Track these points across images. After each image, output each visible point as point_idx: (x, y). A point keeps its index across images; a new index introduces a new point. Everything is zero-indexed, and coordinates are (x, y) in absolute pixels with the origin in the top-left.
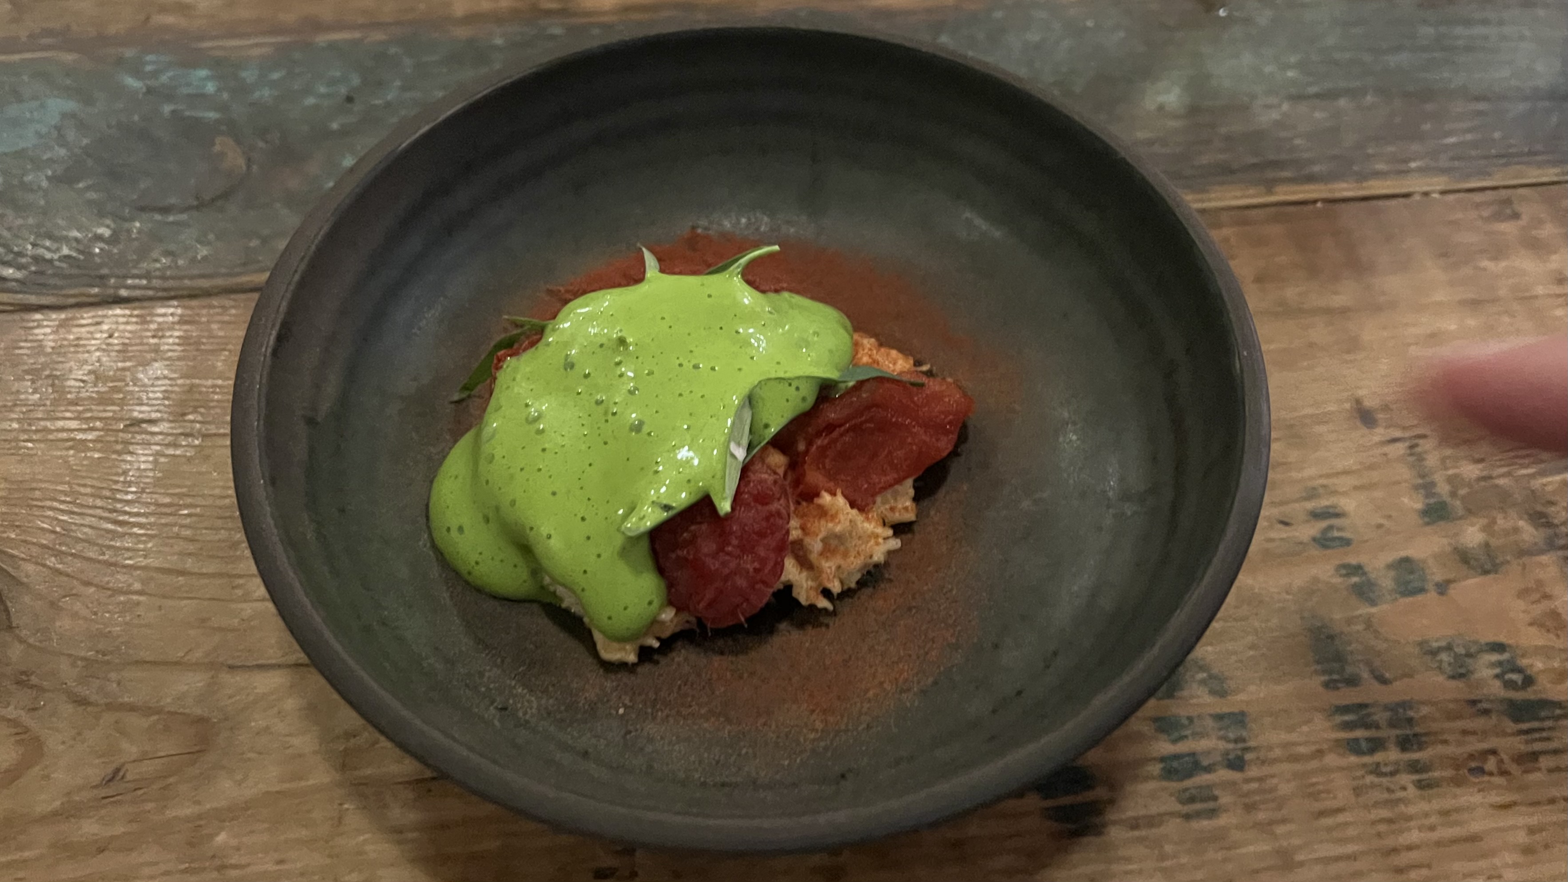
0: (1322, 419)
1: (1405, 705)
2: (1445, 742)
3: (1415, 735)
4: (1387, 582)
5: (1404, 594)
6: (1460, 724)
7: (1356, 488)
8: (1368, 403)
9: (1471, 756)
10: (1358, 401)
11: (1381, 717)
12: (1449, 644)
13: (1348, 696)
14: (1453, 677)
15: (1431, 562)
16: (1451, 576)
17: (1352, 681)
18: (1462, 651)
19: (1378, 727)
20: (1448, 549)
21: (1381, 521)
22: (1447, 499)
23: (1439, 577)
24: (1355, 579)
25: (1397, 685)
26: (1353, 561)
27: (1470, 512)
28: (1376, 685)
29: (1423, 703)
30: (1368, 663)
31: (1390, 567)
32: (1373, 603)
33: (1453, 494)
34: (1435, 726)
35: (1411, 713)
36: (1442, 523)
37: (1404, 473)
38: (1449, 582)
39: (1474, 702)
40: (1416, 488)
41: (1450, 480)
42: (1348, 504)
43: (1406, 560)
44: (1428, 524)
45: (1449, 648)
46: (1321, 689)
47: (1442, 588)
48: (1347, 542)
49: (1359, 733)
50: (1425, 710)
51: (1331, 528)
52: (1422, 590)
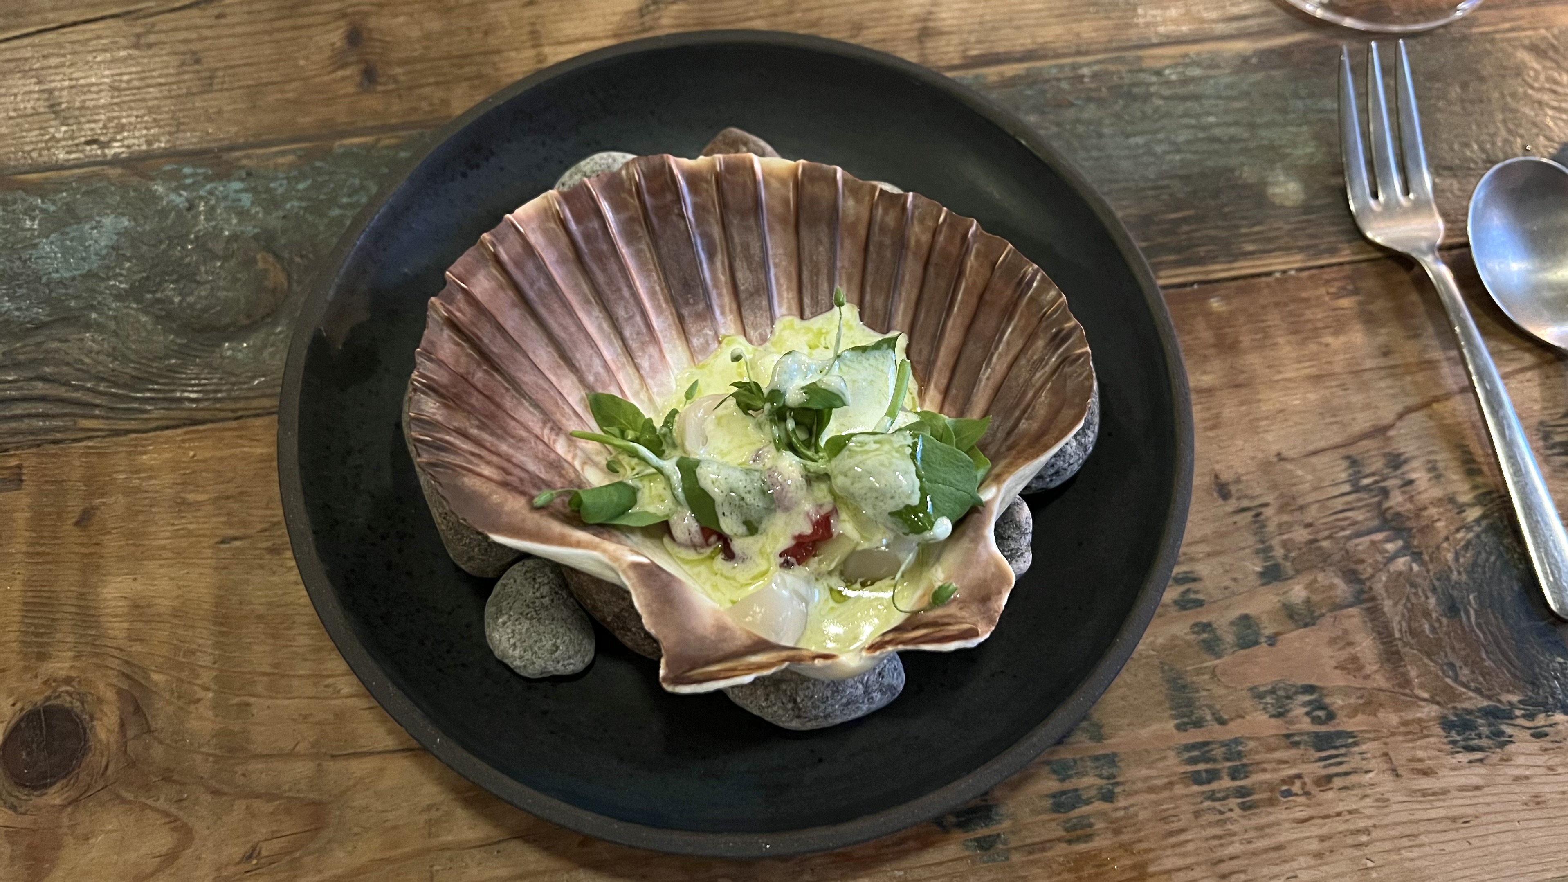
1: (1237, 741)
2: (1264, 770)
3: (1244, 765)
4: (1229, 638)
5: (1243, 647)
6: (1278, 755)
7: (1209, 555)
8: (1225, 476)
9: (1283, 782)
10: (1216, 477)
11: (1218, 752)
12: (1273, 688)
13: (1194, 736)
14: (1273, 716)
15: (1264, 617)
16: (1280, 629)
17: (1198, 724)
18: (1281, 693)
19: (1215, 760)
20: (1278, 605)
21: (1227, 584)
22: (1280, 560)
23: (1268, 632)
24: (1205, 636)
25: (1232, 725)
26: (1205, 620)
27: (1298, 572)
28: (1217, 727)
29: (1250, 738)
30: (1210, 707)
31: (1232, 623)
32: (1218, 656)
33: (1286, 557)
34: (1258, 758)
35: (1240, 748)
36: (1275, 583)
37: (1249, 540)
38: (1277, 634)
39: (1288, 736)
40: (1257, 552)
41: (1284, 544)
42: (1202, 569)
43: (1246, 617)
44: (1264, 585)
45: (1273, 691)
46: (1174, 731)
47: (1272, 640)
48: (1200, 603)
49: (1201, 767)
50: (1251, 744)
51: (1188, 590)
52: (1256, 643)
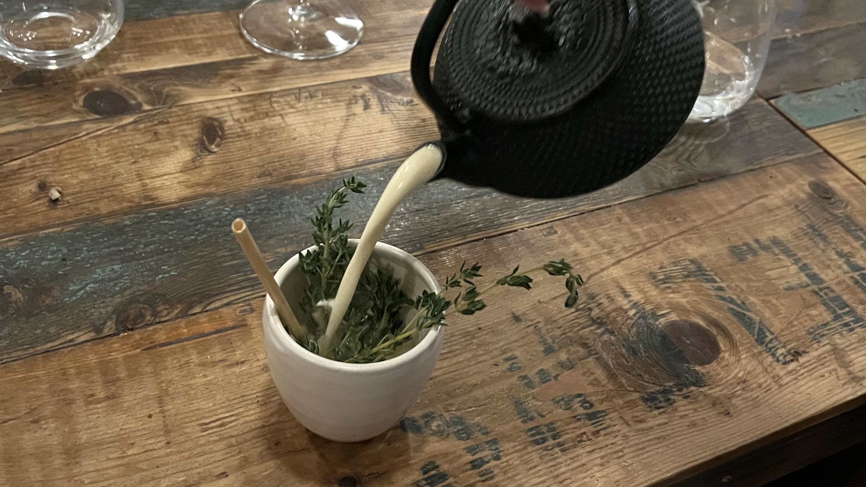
0: (501, 323)
1: (552, 423)
2: (568, 434)
3: (557, 433)
4: (537, 380)
5: (544, 383)
6: (572, 426)
7: (520, 347)
8: (517, 314)
9: (578, 436)
10: (513, 314)
11: (544, 429)
12: (563, 397)
13: (531, 424)
14: (565, 410)
15: (550, 369)
16: (558, 372)
17: (532, 419)
18: (567, 399)
19: (544, 433)
20: (556, 363)
21: (530, 357)
22: (551, 344)
23: (553, 375)
24: (525, 381)
25: (547, 416)
26: (523, 374)
27: (560, 348)
28: (540, 418)
29: (558, 421)
30: (536, 411)
31: (536, 374)
32: (533, 388)
33: (554, 342)
34: (563, 429)
35: (554, 426)
36: (552, 354)
37: (535, 338)
38: (558, 375)
39: (575, 417)
40: (540, 342)
41: (551, 337)
42: (517, 353)
43: (542, 370)
44: (547, 355)
45: (563, 399)
46: (522, 424)
47: (556, 377)
48: (520, 368)
49: (537, 437)
50: (559, 423)
51: (513, 363)
52: (549, 380)
